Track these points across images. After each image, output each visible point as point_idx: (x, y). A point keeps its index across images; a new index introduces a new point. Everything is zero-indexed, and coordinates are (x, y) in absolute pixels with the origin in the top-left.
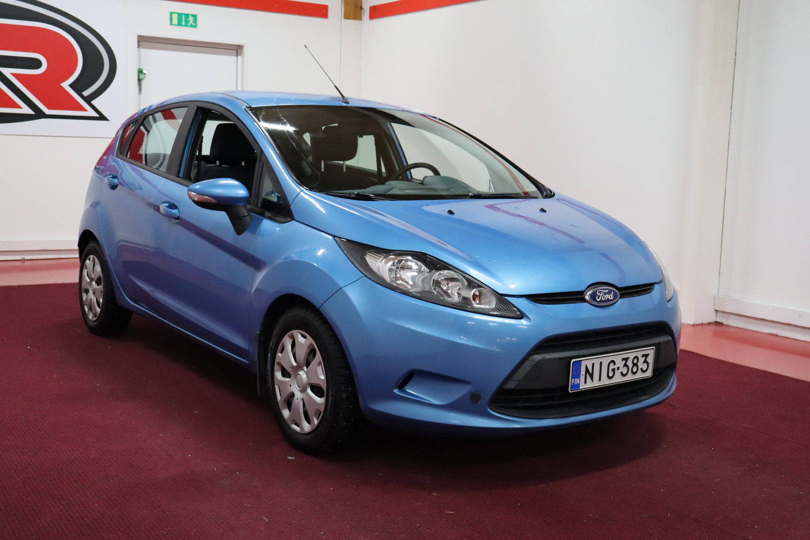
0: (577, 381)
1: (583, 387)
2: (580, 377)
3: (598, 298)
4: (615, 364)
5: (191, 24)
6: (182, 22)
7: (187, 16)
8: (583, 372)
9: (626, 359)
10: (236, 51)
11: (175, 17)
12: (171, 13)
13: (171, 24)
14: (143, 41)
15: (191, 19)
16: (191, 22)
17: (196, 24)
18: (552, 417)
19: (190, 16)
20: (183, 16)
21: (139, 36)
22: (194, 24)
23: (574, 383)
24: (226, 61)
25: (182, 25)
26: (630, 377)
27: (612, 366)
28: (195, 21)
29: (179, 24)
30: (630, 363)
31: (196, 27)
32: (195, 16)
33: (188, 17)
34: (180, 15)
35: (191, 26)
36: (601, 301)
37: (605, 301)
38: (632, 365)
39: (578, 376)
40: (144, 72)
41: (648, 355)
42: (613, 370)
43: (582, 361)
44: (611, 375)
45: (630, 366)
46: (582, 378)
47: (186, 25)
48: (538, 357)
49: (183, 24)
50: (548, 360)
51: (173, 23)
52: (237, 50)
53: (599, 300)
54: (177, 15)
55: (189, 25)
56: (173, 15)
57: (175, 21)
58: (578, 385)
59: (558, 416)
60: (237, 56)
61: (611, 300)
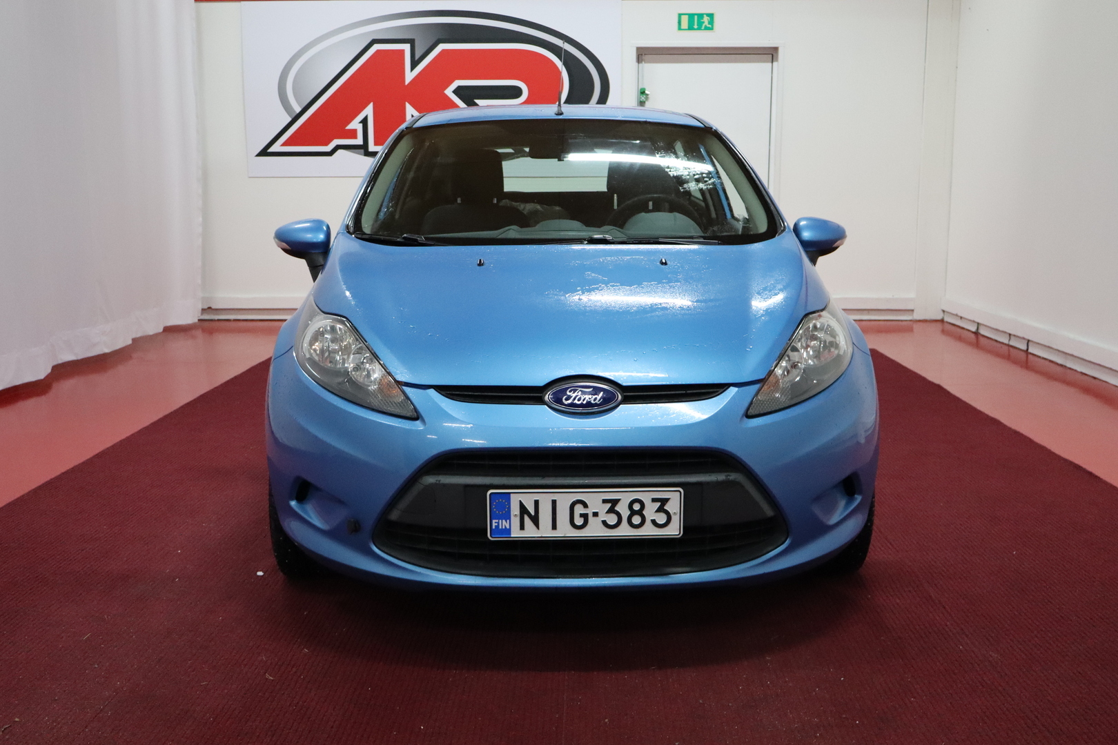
0: (504, 524)
1: (516, 534)
2: (510, 519)
3: (567, 399)
4: (585, 506)
5: (706, 26)
6: (694, 25)
7: (701, 16)
8: (515, 510)
9: (615, 502)
10: (771, 56)
11: (685, 20)
12: (680, 15)
13: (680, 28)
14: (643, 54)
15: (706, 19)
16: (706, 23)
17: (712, 26)
18: (466, 572)
19: (705, 16)
20: (696, 17)
21: (638, 49)
22: (710, 26)
23: (497, 527)
24: (757, 70)
25: (695, 29)
26: (625, 531)
27: (579, 509)
28: (711, 22)
29: (690, 28)
30: (623, 509)
31: (712, 29)
32: (711, 16)
33: (702, 18)
34: (691, 16)
35: (706, 28)
36: (572, 405)
37: (581, 405)
38: (629, 513)
39: (507, 516)
40: (647, 92)
41: (667, 500)
42: (585, 516)
43: (511, 495)
44: (579, 521)
45: (625, 513)
46: (515, 522)
47: (699, 28)
48: (430, 480)
49: (696, 27)
50: (444, 485)
51: (682, 28)
52: (771, 54)
53: (566, 402)
54: (687, 16)
55: (703, 28)
56: (683, 16)
57: (685, 24)
58: (508, 531)
59: (479, 573)
60: (772, 62)
61: (596, 405)
